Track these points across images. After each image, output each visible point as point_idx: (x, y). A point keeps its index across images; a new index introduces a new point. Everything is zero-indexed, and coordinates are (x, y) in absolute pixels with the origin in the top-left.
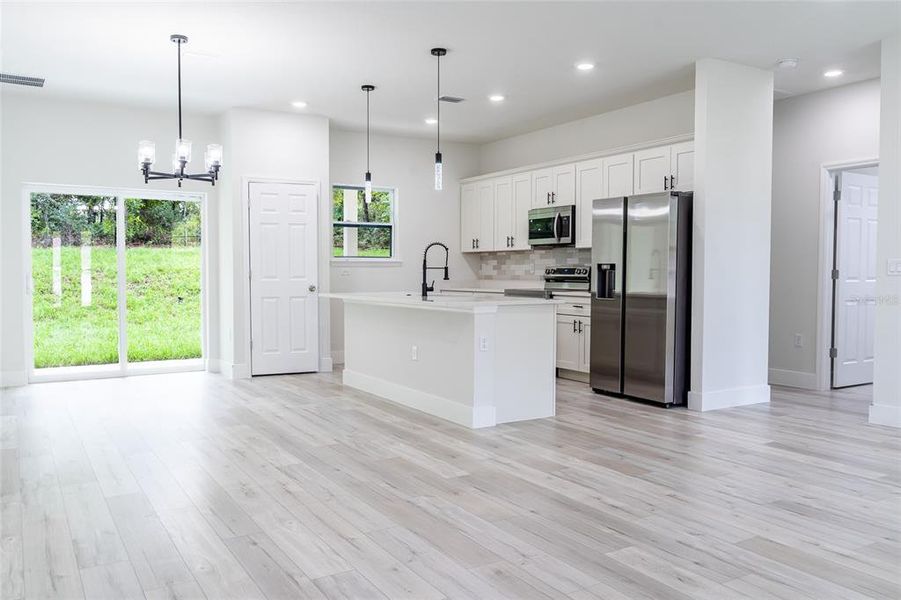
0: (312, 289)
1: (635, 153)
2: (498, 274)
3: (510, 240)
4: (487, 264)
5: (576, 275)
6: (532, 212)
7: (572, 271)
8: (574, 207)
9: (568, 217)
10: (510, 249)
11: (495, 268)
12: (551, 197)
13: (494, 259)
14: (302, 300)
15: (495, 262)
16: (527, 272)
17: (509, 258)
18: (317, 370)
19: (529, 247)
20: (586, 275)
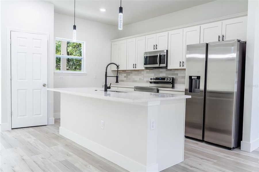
0: (44, 86)
1: (201, 25)
2: (127, 80)
3: (135, 65)
4: (122, 75)
5: (165, 81)
6: (146, 53)
7: (164, 79)
8: (167, 51)
9: (164, 55)
10: (134, 69)
11: (125, 77)
12: (156, 46)
13: (125, 73)
14: (40, 90)
15: (125, 75)
16: (140, 79)
17: (132, 73)
18: (47, 124)
19: (144, 69)
20: (171, 81)
